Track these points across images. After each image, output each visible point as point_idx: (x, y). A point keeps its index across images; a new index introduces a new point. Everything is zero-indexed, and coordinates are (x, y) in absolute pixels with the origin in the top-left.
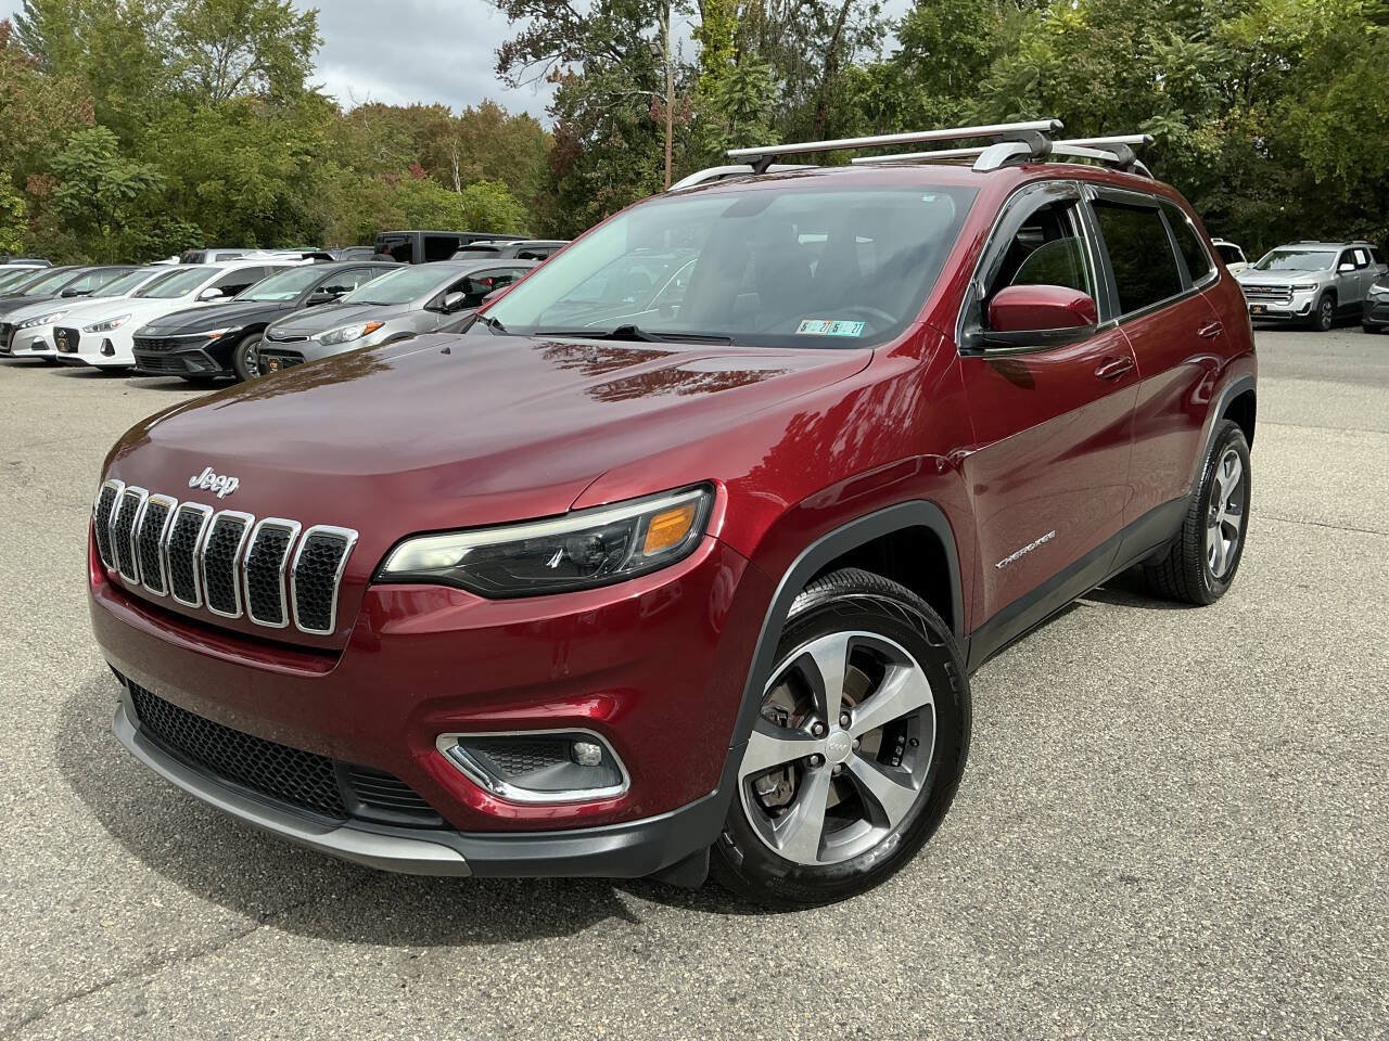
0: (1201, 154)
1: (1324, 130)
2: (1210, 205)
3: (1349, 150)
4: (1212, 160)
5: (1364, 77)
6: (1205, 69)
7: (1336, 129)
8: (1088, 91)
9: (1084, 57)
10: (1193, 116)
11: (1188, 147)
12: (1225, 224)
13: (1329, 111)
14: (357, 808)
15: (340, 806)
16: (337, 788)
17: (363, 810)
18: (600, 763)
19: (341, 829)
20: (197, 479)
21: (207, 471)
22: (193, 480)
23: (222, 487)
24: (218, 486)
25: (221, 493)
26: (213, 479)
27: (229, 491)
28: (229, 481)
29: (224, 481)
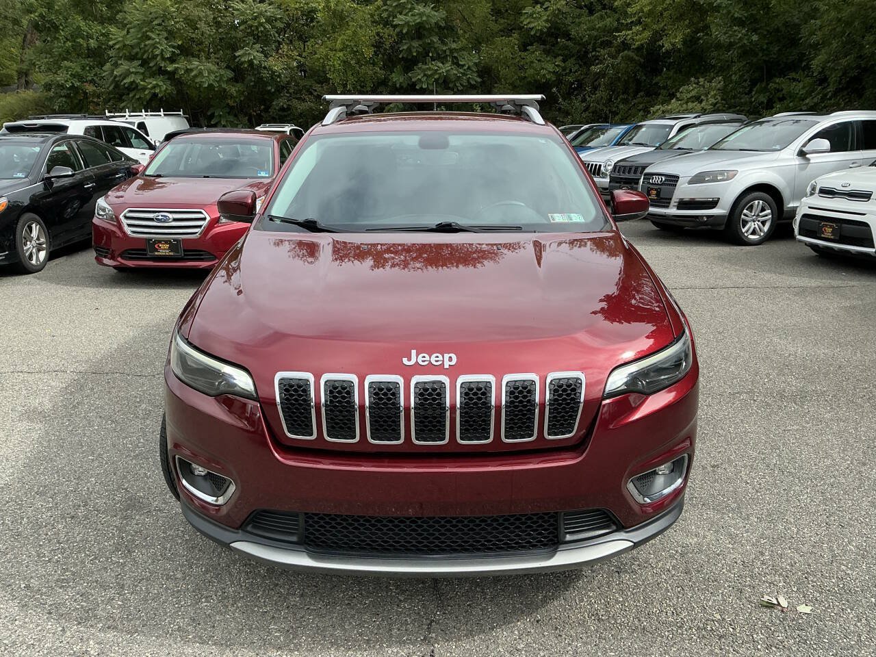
0: (273, 72)
1: (339, 62)
2: (281, 104)
3: (352, 74)
4: (279, 76)
5: (355, 33)
6: (269, 20)
7: (344, 62)
8: (197, 28)
9: (192, 6)
10: (265, 49)
11: (265, 68)
12: (289, 115)
13: (340, 51)
14: (565, 537)
15: (551, 540)
16: (553, 529)
17: (568, 537)
18: (672, 471)
19: (558, 553)
20: (409, 360)
21: (414, 352)
22: (405, 361)
23: (443, 361)
24: (438, 361)
25: (446, 366)
26: (427, 358)
27: (453, 363)
28: (447, 356)
29: (440, 358)
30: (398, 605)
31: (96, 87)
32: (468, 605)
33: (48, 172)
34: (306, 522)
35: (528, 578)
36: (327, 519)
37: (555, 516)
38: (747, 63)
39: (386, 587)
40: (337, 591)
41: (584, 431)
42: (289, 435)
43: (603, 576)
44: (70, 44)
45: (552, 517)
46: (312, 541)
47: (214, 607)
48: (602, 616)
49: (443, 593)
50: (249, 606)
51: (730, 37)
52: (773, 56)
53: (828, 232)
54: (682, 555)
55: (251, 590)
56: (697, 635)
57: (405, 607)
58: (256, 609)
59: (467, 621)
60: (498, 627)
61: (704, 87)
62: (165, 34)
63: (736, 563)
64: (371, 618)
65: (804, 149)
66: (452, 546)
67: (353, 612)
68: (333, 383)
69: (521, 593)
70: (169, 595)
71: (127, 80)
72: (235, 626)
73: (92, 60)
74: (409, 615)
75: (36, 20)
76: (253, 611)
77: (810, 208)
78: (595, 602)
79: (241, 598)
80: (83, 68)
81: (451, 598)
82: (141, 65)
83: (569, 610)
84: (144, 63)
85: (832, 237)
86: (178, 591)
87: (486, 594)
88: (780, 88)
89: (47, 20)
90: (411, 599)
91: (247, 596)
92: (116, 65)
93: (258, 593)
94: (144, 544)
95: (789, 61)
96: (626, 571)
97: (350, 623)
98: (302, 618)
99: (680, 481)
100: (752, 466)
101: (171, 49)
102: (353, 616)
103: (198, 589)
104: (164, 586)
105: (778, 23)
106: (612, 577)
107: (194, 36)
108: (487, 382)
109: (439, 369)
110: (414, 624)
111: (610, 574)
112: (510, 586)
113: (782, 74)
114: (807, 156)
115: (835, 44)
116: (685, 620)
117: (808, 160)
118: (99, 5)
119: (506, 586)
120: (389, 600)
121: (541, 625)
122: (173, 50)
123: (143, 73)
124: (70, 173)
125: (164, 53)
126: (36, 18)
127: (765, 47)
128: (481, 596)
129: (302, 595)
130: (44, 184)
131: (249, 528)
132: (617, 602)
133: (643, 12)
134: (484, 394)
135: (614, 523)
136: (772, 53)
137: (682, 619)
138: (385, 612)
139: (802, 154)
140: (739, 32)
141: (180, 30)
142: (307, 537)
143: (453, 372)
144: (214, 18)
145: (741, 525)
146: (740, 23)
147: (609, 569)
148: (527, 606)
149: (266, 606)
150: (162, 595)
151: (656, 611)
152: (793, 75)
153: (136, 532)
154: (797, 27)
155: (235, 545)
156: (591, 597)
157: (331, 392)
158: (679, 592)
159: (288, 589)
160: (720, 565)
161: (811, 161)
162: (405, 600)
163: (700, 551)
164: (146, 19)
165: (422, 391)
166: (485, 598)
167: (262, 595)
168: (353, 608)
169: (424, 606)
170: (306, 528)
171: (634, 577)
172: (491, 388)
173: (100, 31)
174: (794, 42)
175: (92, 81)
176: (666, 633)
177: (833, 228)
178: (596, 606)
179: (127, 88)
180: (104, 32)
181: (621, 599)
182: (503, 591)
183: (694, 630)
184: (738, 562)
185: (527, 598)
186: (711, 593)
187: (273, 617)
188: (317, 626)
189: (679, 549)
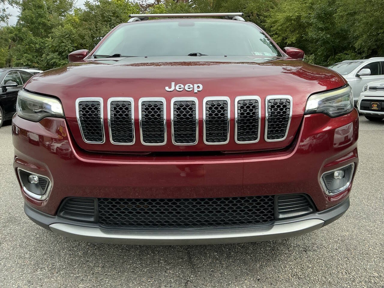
8: (84, 39)
14: (279, 215)
15: (269, 217)
16: (271, 209)
17: (281, 216)
18: (344, 177)
19: (275, 226)
20: (170, 87)
21: (173, 84)
22: (167, 88)
23: (193, 88)
24: (190, 88)
25: (196, 91)
26: (182, 86)
27: (200, 89)
28: (196, 86)
29: (191, 86)
30: (165, 272)
31: (39, 64)
32: (212, 271)
33: (5, 84)
34: (99, 206)
35: (249, 255)
36: (114, 203)
37: (272, 199)
38: (325, 48)
39: (158, 261)
40: (127, 264)
41: (292, 136)
42: (86, 141)
43: (296, 253)
44: (28, 46)
45: (270, 200)
46: (103, 220)
47: (45, 274)
48: (300, 275)
49: (195, 264)
50: (67, 273)
51: (318, 36)
52: (336, 44)
53: (375, 107)
54: (342, 241)
55: (70, 264)
56: (366, 286)
57: (170, 273)
58: (72, 275)
59: (211, 281)
60: (232, 284)
61: (306, 59)
62: (70, 41)
63: (376, 244)
64: (147, 280)
65: (358, 74)
66: (201, 221)
67: (135, 276)
68: (116, 103)
69: (245, 263)
70: (18, 267)
71: (53, 61)
72: (56, 285)
73: (37, 53)
74: (173, 278)
75: (13, 37)
76: (70, 276)
77: (365, 96)
78: (294, 268)
79: (64, 268)
80: (33, 57)
81: (200, 267)
82: (59, 55)
83: (278, 272)
84: (60, 54)
85: (377, 109)
86: (25, 265)
87: (223, 264)
88: (341, 58)
89: (18, 37)
90: (174, 268)
91: (67, 267)
92: (48, 55)
93: (75, 265)
94: (11, 240)
95: (343, 46)
96: (310, 251)
97: (133, 283)
98: (101, 280)
99: (348, 184)
100: (368, 198)
101: (72, 48)
102: (135, 279)
103: (37, 264)
104: (16, 262)
105: (338, 29)
106: (302, 254)
107: (82, 42)
108: (224, 101)
109: (191, 93)
110: (176, 283)
111: (300, 252)
112: (238, 259)
113: (341, 52)
114: (360, 77)
115: (365, 36)
116: (355, 276)
117: (361, 78)
118: (41, 30)
119: (235, 260)
120: (159, 268)
121: (261, 282)
122: (73, 48)
123: (59, 59)
124: (15, 85)
125: (69, 49)
126: (14, 36)
127: (333, 40)
128: (220, 266)
129: (103, 267)
130: (3, 89)
131: (61, 214)
132: (308, 267)
133: (278, 29)
134: (222, 108)
135: (311, 207)
136: (336, 43)
137: (353, 276)
138: (157, 276)
139: (358, 76)
140: (322, 34)
141: (76, 39)
142: (100, 217)
143: (200, 95)
144: (92, 35)
145: (372, 225)
146: (322, 30)
147: (299, 250)
148: (250, 270)
149: (78, 273)
150: (13, 267)
151: (335, 272)
152: (345, 52)
153: (8, 234)
154: (346, 31)
155: (53, 226)
156: (291, 265)
157: (115, 108)
158: (347, 261)
159: (95, 264)
160: (367, 245)
161: (362, 79)
162: (170, 269)
163: (352, 239)
164: (62, 34)
165: (179, 106)
166: (222, 267)
167: (78, 267)
168: (136, 274)
169: (182, 272)
170: (99, 211)
171: (316, 253)
172: (227, 104)
173: (41, 41)
174: (345, 38)
175: (38, 63)
176: (345, 285)
177: (378, 105)
178: (296, 270)
179: (52, 65)
180: (43, 41)
181: (311, 266)
182: (234, 262)
183: (363, 283)
184: (378, 244)
185: (250, 266)
186: (367, 261)
187: (82, 280)
188: (111, 285)
189: (340, 238)
